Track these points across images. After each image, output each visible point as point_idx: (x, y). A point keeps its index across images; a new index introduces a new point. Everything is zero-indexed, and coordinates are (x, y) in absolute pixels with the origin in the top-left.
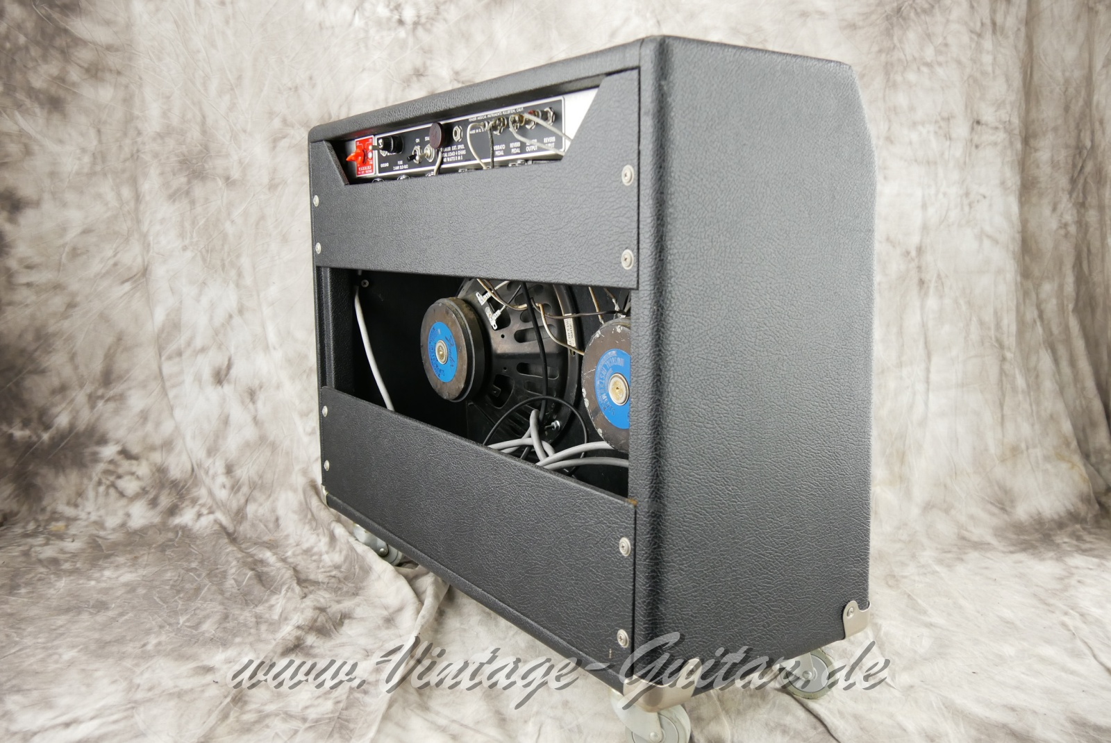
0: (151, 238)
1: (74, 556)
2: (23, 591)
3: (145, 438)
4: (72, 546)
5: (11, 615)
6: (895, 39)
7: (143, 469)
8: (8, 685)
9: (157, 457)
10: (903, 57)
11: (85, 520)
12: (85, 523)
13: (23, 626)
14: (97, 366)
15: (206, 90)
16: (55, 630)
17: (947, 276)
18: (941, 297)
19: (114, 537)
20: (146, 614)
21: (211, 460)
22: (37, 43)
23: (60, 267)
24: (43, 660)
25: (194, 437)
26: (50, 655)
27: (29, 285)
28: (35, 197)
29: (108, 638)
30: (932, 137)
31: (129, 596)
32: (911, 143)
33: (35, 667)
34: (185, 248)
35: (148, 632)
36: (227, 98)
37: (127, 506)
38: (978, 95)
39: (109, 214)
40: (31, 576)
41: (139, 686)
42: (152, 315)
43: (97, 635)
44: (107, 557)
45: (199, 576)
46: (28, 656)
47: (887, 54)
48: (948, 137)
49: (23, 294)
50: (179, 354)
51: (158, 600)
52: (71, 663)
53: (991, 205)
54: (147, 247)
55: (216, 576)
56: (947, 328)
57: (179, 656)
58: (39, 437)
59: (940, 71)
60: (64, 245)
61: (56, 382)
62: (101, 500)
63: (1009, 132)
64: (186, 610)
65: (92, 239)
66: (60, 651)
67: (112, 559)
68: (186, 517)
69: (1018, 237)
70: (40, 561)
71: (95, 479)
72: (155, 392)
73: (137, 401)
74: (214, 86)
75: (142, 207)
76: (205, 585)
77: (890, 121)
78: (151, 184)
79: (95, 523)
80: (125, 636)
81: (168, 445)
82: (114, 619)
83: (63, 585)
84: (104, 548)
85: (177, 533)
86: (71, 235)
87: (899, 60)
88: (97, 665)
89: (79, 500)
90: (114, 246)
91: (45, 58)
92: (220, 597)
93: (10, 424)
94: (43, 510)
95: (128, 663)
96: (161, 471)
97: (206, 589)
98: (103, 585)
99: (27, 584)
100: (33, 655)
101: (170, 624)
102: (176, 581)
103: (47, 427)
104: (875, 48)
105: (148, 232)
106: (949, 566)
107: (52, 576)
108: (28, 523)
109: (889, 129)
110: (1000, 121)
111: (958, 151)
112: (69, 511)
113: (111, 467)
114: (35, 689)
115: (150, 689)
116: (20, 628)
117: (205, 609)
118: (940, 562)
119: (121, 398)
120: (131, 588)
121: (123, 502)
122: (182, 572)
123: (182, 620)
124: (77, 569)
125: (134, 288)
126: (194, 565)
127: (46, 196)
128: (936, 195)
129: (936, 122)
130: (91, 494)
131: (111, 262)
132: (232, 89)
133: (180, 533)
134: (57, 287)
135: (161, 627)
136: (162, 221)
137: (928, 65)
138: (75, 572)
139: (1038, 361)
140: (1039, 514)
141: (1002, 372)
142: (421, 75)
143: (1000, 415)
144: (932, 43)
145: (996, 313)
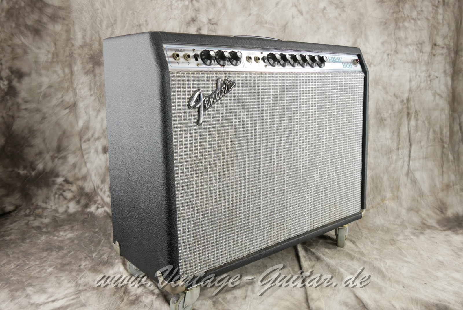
0: (77, 91)
1: (47, 225)
2: (28, 241)
3: (75, 175)
4: (46, 221)
5: (24, 252)
6: (400, 7)
7: (74, 188)
8: (27, 283)
9: (80, 183)
10: (403, 15)
11: (50, 209)
12: (50, 210)
13: (29, 257)
14: (55, 144)
16: (42, 258)
17: (419, 111)
18: (417, 120)
19: (62, 217)
20: (79, 252)
21: (103, 185)
22: (29, 5)
23: (39, 102)
24: (39, 272)
25: (95, 175)
26: (42, 270)
27: (26, 109)
28: (28, 72)
29: (65, 262)
30: (415, 51)
31: (71, 244)
32: (405, 53)
33: (36, 275)
34: (91, 95)
35: (81, 260)
36: (110, 29)
38: (435, 33)
39: (60, 79)
40: (30, 234)
41: (80, 284)
42: (78, 123)
43: (60, 261)
44: (61, 226)
45: (99, 235)
46: (33, 270)
47: (397, 14)
48: (421, 51)
49: (23, 113)
50: (89, 140)
51: (83, 246)
52: (51, 274)
53: (439, 81)
54: (75, 94)
55: (106, 235)
56: (419, 133)
57: (94, 270)
58: (31, 174)
59: (419, 22)
60: (40, 93)
61: (37, 151)
63: (448, 49)
64: (95, 250)
65: (53, 90)
66: (46, 268)
67: (63, 227)
68: (92, 209)
69: (451, 95)
70: (33, 228)
72: (79, 156)
73: (71, 159)
75: (74, 77)
76: (102, 240)
77: (397, 43)
78: (77, 67)
79: (54, 210)
80: (71, 262)
81: (84, 178)
82: (66, 254)
83: (44, 238)
84: (59, 222)
85: (88, 215)
86: (44, 88)
87: (402, 17)
88: (61, 275)
89: (47, 200)
90: (62, 93)
91: (32, 12)
92: (109, 245)
93: (18, 168)
94: (32, 204)
95: (74, 274)
96: (82, 189)
97: (103, 241)
98: (60, 239)
99: (29, 238)
100: (35, 270)
101: (89, 257)
102: (90, 237)
103: (34, 169)
104: (391, 11)
105: (76, 88)
106: (417, 236)
107: (39, 234)
108: (26, 210)
109: (396, 47)
110: (445, 44)
111: (425, 58)
112: (43, 205)
113: (61, 187)
114: (38, 285)
115: (85, 286)
116: (28, 258)
117: (103, 250)
118: (414, 234)
119: (65, 158)
120: (72, 240)
121: (66, 202)
122: (92, 233)
123: (94, 255)
124: (49, 231)
125: (70, 112)
126: (97, 230)
127: (33, 71)
128: (416, 76)
129: (417, 45)
130: (52, 198)
131: (61, 100)
132: (112, 25)
133: (90, 215)
134: (38, 110)
135: (86, 258)
136: (82, 83)
137: (414, 19)
138: (47, 233)
139: (459, 148)
140: (457, 214)
141: (443, 153)
142: (195, 21)
143: (441, 171)
144: (416, 10)
145: (440, 127)
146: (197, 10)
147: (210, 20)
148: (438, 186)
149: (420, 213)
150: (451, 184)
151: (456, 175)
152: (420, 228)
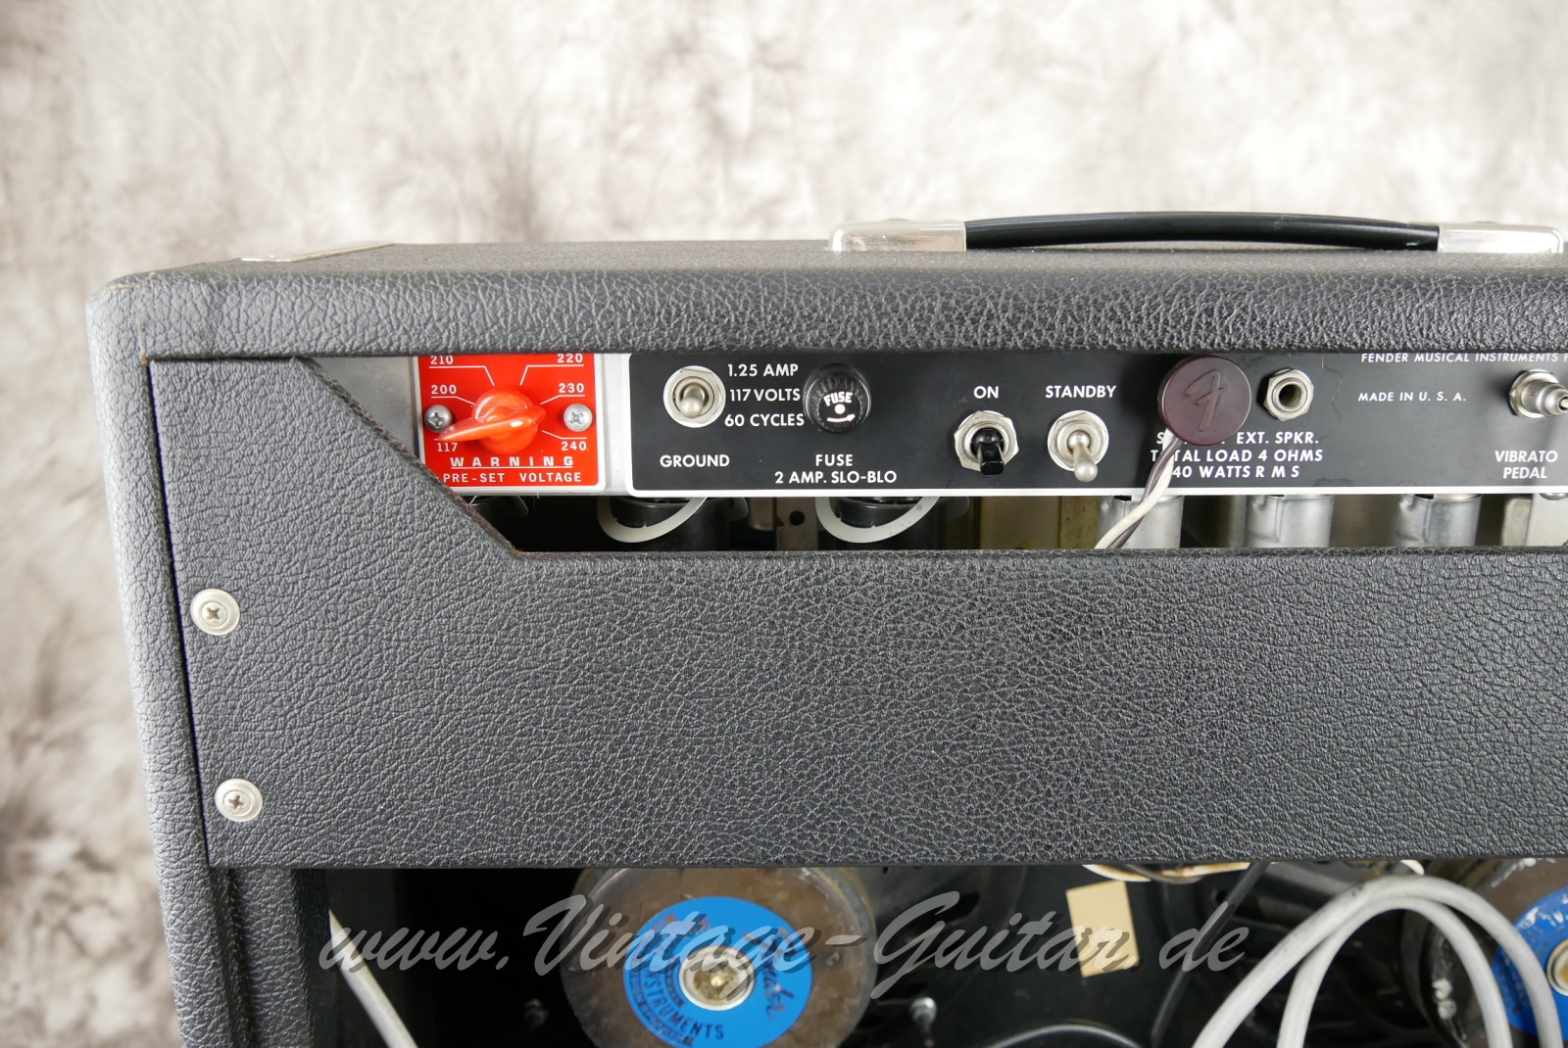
15: (228, 82)
37: (91, 976)
62: (40, 959)
71: (29, 910)
74: (244, 72)
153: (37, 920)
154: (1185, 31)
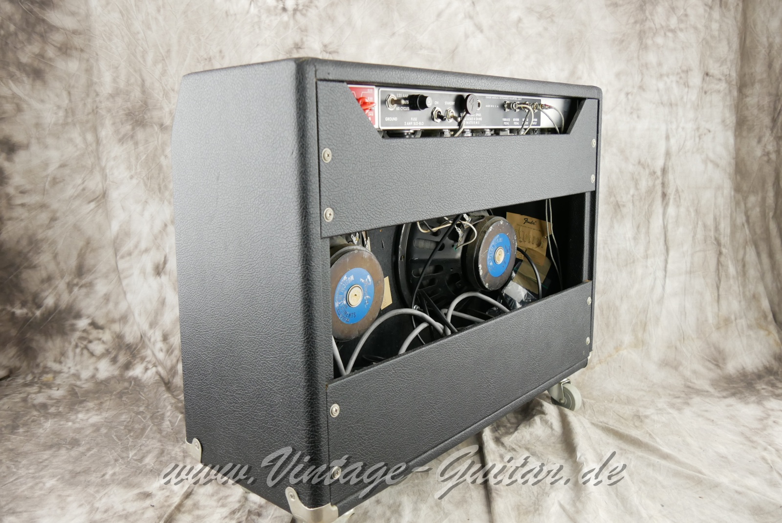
0: (108, 171)
1: (58, 401)
2: (21, 430)
3: (107, 314)
4: (57, 393)
5: (12, 450)
6: (647, 13)
7: (107, 336)
8: (7, 508)
9: (116, 327)
10: (652, 25)
11: (67, 373)
12: (67, 375)
13: (19, 460)
14: (73, 262)
15: (144, 61)
16: (41, 462)
17: (683, 191)
18: (678, 206)
19: (87, 386)
20: (106, 449)
21: (152, 331)
22: (23, 30)
23: (44, 192)
24: (32, 488)
25: (140, 315)
26: (37, 484)
27: (23, 205)
28: (25, 142)
29: (78, 469)
30: (674, 85)
31: (95, 435)
32: (658, 90)
33: (26, 493)
34: (132, 177)
35: (107, 464)
36: (160, 66)
37: (96, 362)
38: (708, 53)
39: (78, 153)
40: (26, 418)
41: (98, 509)
42: (110, 226)
43: (70, 467)
44: (81, 402)
45: (145, 418)
46: (22, 484)
47: (641, 24)
48: (686, 85)
49: (19, 212)
50: (130, 254)
51: (115, 438)
52: (51, 490)
53: (714, 138)
54: (105, 177)
55: (157, 418)
56: (681, 229)
57: (127, 484)
58: (33, 313)
59: (681, 35)
60: (47, 176)
61: (44, 274)
62: (78, 358)
63: (729, 83)
64: (135, 446)
65: (67, 171)
66: (44, 480)
67: (84, 404)
68: (137, 371)
69: (733, 162)
70: (34, 406)
71: (74, 343)
72: (114, 281)
73: (102, 287)
74: (150, 58)
75: (101, 148)
76: (149, 426)
77: (642, 74)
78: (106, 132)
79: (74, 375)
80: (90, 468)
81: (124, 319)
82: (83, 454)
83: (49, 425)
84: (79, 395)
85: (131, 383)
86: (52, 169)
87: (650, 28)
88: (69, 492)
89: (63, 359)
90: (83, 176)
91: (29, 41)
92: (158, 436)
93: (12, 305)
94: (38, 366)
95: (91, 490)
96: (119, 337)
97: (149, 429)
98: (77, 425)
99: (24, 425)
100: (25, 483)
101: (122, 458)
102: (128, 422)
103: (39, 306)
104: (632, 20)
105: (105, 166)
106: (679, 409)
107: (42, 418)
108: (27, 375)
109: (642, 80)
110: (723, 74)
111: (693, 96)
112: (56, 367)
113: (85, 335)
114: (25, 511)
115: (106, 511)
116: (17, 461)
117: (148, 446)
118: (672, 406)
119: (90, 285)
120: (97, 428)
121: (93, 360)
122: (133, 414)
123: (131, 454)
124: (60, 412)
125: (98, 207)
126: (142, 409)
127: (33, 141)
128: (677, 129)
129: (678, 74)
130: (70, 354)
131: (81, 188)
132: (163, 60)
133: (133, 383)
134: (43, 206)
135: (116, 460)
136: (115, 158)
137: (673, 31)
138: (58, 415)
139: (745, 254)
140: (744, 368)
141: (719, 262)
142: (300, 48)
143: (716, 295)
144: (675, 14)
145: (715, 219)
146: (304, 30)
147: (325, 46)
148: (711, 320)
149: (681, 368)
150: (733, 317)
151: (740, 302)
152: (683, 395)
153: (76, 346)
154: (467, 36)
